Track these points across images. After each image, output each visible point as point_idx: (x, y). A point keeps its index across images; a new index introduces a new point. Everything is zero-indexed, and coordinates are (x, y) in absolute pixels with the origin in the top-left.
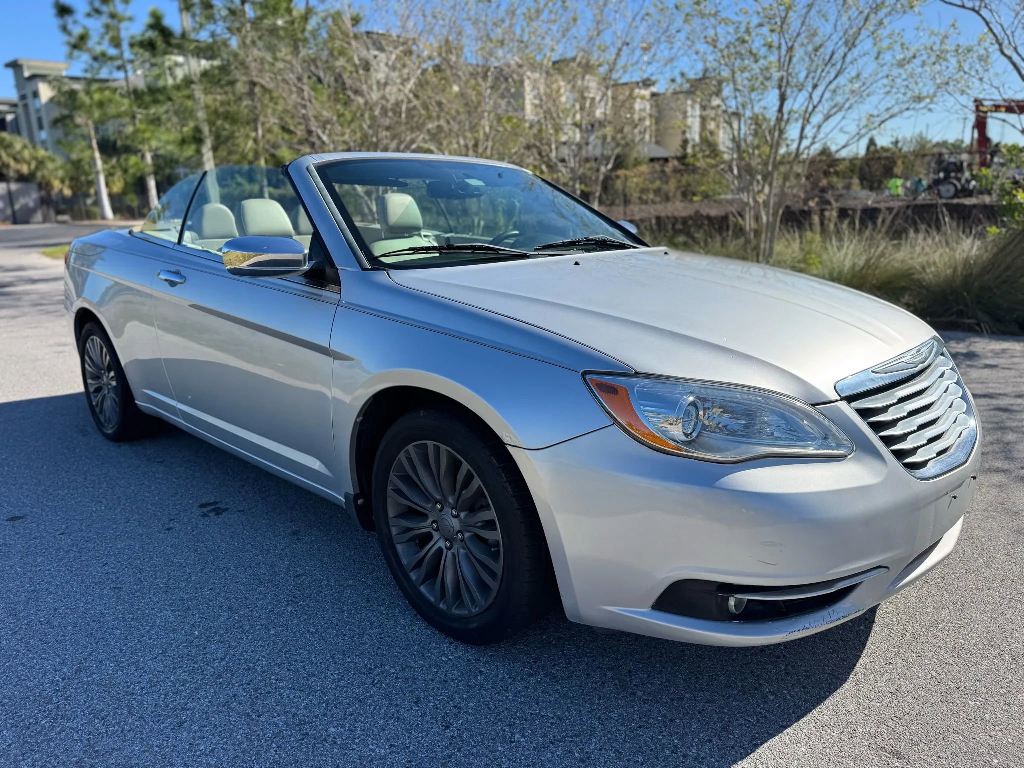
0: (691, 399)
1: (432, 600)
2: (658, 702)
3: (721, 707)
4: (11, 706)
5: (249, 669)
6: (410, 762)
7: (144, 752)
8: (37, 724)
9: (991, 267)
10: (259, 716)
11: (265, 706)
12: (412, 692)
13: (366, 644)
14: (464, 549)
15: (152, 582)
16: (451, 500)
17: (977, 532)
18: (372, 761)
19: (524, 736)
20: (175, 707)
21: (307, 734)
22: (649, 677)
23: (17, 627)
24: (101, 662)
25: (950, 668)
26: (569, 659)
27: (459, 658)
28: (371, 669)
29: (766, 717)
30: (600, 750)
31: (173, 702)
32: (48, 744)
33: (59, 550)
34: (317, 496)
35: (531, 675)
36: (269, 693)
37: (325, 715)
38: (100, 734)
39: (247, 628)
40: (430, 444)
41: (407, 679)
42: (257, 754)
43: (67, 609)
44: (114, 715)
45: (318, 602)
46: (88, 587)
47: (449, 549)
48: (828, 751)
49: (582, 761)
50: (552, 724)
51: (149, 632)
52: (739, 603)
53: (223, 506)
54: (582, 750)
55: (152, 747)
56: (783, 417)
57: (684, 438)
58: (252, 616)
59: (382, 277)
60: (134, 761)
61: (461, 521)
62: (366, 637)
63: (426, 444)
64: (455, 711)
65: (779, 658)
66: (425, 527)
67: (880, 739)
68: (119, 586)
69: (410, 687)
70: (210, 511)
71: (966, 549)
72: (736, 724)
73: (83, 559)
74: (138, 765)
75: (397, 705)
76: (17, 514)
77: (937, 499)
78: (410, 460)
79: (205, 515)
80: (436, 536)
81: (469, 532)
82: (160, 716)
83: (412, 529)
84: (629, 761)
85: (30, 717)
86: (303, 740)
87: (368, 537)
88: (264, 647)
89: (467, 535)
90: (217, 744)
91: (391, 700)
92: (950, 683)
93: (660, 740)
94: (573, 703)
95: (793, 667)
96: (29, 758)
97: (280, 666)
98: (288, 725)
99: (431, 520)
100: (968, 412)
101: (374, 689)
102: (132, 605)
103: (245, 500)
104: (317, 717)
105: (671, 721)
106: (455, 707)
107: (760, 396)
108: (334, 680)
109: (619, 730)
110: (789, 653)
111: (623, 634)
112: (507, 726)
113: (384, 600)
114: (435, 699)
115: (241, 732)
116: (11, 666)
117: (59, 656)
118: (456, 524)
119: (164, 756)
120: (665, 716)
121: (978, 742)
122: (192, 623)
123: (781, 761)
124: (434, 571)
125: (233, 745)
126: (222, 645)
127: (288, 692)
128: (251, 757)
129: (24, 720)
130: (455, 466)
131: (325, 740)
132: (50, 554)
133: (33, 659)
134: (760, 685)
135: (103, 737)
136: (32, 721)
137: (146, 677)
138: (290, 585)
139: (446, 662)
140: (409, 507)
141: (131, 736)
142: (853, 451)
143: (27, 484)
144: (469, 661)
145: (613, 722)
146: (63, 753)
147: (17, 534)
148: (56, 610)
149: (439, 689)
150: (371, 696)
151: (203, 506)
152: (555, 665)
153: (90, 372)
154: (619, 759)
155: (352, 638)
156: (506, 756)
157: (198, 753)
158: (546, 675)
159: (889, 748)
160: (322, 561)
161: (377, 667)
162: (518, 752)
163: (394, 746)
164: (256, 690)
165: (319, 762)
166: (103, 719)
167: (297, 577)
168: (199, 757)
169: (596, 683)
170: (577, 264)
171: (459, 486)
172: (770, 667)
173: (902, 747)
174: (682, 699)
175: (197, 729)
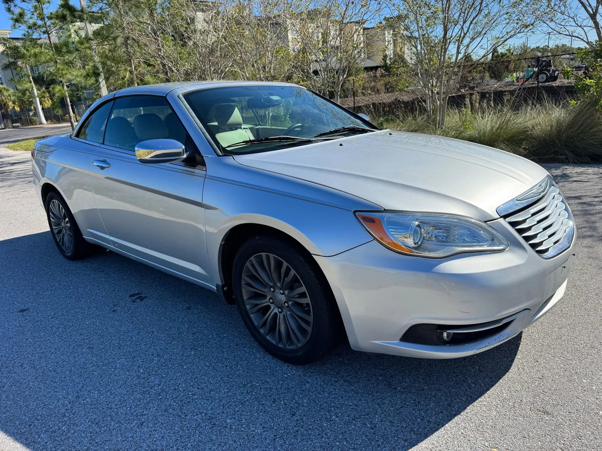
0: (417, 223)
1: (274, 343)
2: (410, 392)
3: (445, 393)
4: (42, 420)
5: (175, 390)
6: (275, 436)
7: (124, 441)
8: (59, 429)
9: (572, 124)
10: (186, 416)
11: (188, 410)
12: (270, 396)
13: (239, 370)
14: (289, 311)
15: (110, 343)
16: (279, 285)
17: (578, 283)
18: (254, 437)
19: (337, 417)
20: (137, 414)
21: (214, 424)
22: (403, 378)
23: (37, 374)
24: (89, 391)
25: (571, 362)
26: (356, 371)
27: (294, 374)
28: (245, 384)
29: (471, 397)
30: (381, 421)
31: (135, 411)
32: (68, 441)
33: (52, 327)
34: (198, 286)
35: (336, 382)
36: (189, 402)
37: (223, 413)
38: (96, 433)
39: (170, 366)
40: (264, 254)
41: (266, 389)
42: (188, 438)
43: (64, 362)
44: (103, 421)
45: (208, 348)
46: (74, 348)
47: (280, 313)
48: (508, 413)
49: (372, 428)
50: (352, 409)
51: (114, 372)
52: (448, 334)
53: (144, 295)
54: (371, 422)
55: (128, 438)
56: (469, 230)
57: (414, 245)
58: (171, 359)
59: (229, 160)
60: (119, 447)
61: (286, 296)
62: (239, 366)
63: (261, 255)
64: (297, 405)
65: (474, 362)
66: (265, 302)
67: (536, 404)
68: (91, 346)
69: (269, 393)
70: (136, 299)
71: (573, 293)
72: (455, 401)
73: (68, 331)
74: (121, 448)
75: (263, 404)
76: (24, 308)
77: (555, 269)
78: (253, 265)
79: (134, 301)
80: (272, 306)
81: (291, 301)
82: (129, 420)
83: (258, 305)
84: (398, 426)
85: (55, 426)
86: (213, 427)
87: (231, 308)
88: (182, 376)
89: (290, 303)
90: (164, 433)
91: (259, 402)
92: (572, 370)
93: (414, 414)
94: (362, 396)
95: (483, 367)
96: (58, 449)
97: (192, 386)
98: (203, 420)
99: (268, 298)
100: (569, 218)
101: (249, 395)
102: (101, 357)
103: (155, 291)
104: (219, 414)
105: (419, 402)
106: (296, 403)
107: (456, 219)
108: (225, 392)
109: (390, 410)
110: (480, 359)
111: (384, 355)
112: (327, 411)
113: (246, 344)
114: (284, 400)
115: (177, 425)
116: (38, 397)
117: (65, 390)
118: (283, 298)
119: (136, 443)
120: (415, 400)
121: (590, 403)
122: (138, 365)
123: (482, 421)
124: (273, 327)
125: (174, 433)
126: (157, 377)
127: (200, 401)
128: (186, 439)
129: (51, 428)
130: (279, 265)
131: (226, 427)
132: (48, 330)
133: (50, 392)
134: (466, 379)
135: (98, 434)
136: (56, 428)
137: (117, 397)
138: (190, 339)
139: (287, 378)
140: (255, 292)
141: (114, 432)
142: (508, 246)
143: (26, 290)
144: (300, 376)
145: (386, 405)
146: (78, 445)
147: (26, 319)
148: (57, 363)
149: (285, 393)
150: (247, 400)
151: (131, 296)
152: (349, 375)
153: (54, 222)
154: (392, 426)
155: (231, 367)
156: (329, 429)
157: (155, 439)
158: (345, 381)
159: (541, 409)
160: (206, 323)
161: (248, 383)
162: (335, 426)
163: (265, 427)
164: (181, 401)
165: (224, 439)
166: (97, 424)
167: (194, 334)
168: (155, 441)
169: (373, 384)
170: (341, 145)
171: (282, 276)
172: (469, 368)
173: (548, 408)
174: (423, 390)
175: (151, 425)
